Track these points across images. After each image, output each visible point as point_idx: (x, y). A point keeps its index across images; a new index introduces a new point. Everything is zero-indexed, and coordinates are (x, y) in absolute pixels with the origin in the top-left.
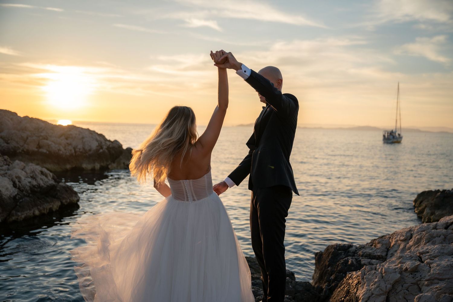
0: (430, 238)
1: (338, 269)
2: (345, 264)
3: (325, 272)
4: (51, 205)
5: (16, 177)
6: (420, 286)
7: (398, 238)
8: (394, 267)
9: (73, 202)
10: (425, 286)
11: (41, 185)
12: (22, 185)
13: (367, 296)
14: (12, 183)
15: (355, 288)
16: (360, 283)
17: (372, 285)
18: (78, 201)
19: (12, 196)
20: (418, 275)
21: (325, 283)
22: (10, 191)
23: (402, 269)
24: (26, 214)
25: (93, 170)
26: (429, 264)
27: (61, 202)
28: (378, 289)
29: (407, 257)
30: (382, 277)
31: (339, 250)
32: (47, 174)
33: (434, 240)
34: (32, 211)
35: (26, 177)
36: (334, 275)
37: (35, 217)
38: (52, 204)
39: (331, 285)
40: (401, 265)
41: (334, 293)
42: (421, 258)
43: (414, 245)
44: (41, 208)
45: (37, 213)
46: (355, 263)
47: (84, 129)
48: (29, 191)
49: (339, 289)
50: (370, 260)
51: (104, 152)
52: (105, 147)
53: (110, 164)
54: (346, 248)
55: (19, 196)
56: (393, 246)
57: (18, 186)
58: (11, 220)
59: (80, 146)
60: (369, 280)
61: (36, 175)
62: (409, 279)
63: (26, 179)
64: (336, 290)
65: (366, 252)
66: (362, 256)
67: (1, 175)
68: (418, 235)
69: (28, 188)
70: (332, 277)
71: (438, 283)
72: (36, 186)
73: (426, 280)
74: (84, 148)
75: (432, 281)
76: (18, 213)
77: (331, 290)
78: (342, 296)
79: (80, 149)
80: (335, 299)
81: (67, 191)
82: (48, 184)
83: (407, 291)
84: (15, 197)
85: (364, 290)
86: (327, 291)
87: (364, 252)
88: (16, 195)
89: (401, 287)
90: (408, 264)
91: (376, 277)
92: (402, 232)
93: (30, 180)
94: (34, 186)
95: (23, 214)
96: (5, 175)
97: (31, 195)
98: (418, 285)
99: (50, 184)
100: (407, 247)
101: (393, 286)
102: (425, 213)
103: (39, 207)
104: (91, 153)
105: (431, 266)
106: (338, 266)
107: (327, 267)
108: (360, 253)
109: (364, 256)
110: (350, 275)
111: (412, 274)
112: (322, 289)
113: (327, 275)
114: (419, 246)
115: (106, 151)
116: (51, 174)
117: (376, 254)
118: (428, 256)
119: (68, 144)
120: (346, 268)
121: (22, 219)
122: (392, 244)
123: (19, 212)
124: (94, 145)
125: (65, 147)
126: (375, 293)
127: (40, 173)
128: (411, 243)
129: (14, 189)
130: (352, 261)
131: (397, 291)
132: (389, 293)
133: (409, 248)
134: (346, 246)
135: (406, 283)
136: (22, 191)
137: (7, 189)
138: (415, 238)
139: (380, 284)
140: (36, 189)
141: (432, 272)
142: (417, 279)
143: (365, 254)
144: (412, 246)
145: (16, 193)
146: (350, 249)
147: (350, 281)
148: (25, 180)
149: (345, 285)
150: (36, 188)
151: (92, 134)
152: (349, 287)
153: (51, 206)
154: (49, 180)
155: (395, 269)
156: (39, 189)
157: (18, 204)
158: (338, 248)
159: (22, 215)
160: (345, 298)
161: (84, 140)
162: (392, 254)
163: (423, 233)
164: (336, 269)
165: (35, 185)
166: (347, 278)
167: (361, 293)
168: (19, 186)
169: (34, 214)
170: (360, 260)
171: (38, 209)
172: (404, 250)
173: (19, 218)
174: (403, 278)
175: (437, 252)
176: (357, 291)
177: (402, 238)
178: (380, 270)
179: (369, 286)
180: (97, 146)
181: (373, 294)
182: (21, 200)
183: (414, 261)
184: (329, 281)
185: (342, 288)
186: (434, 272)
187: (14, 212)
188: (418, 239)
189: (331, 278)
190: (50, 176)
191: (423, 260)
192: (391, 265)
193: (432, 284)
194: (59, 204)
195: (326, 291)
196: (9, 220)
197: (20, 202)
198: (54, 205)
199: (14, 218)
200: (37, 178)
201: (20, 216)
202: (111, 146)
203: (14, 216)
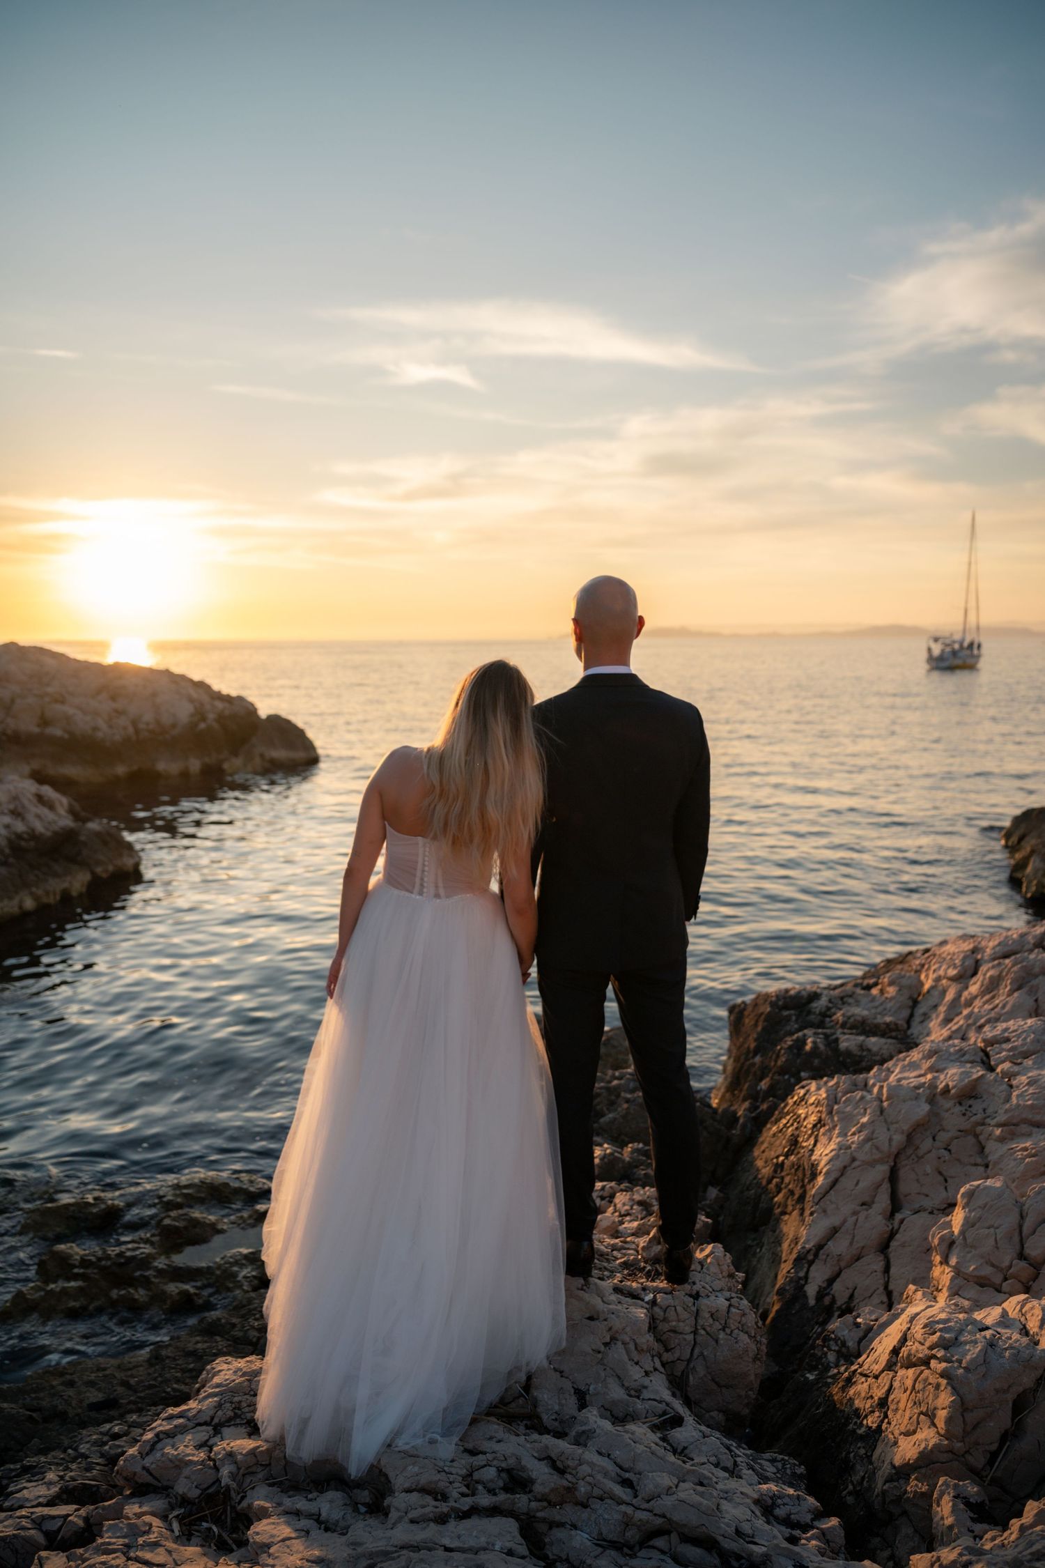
0: (1024, 978)
1: (779, 1063)
2: (795, 1051)
3: (745, 1068)
4: (65, 881)
6: (981, 1138)
7: (941, 972)
8: (915, 1082)
9: (125, 869)
10: (996, 1140)
11: (37, 833)
13: (839, 1164)
15: (810, 1136)
16: (824, 1125)
17: (854, 1134)
20: (978, 1106)
21: (744, 1100)
23: (936, 1087)
25: (185, 774)
26: (1010, 1075)
27: (93, 873)
28: (868, 1146)
29: (950, 1054)
30: (882, 1111)
31: (786, 1007)
32: (53, 801)
33: (1034, 982)
34: (16, 902)
36: (768, 1079)
37: (25, 915)
38: (69, 878)
39: (758, 1107)
40: (935, 1078)
41: (765, 1134)
42: (987, 1055)
43: (983, 993)
44: (40, 892)
45: (29, 904)
46: (822, 1047)
47: (159, 671)
48: (7, 851)
49: (774, 1129)
50: (862, 1038)
51: (209, 729)
52: (211, 716)
54: (804, 1001)
56: (928, 991)
59: (149, 716)
60: (847, 1119)
61: (23, 807)
62: (953, 1119)
64: (769, 1126)
65: (853, 1016)
66: (843, 1025)
68: (993, 967)
70: (764, 1085)
71: (1029, 1135)
72: (25, 836)
73: (998, 1125)
74: (158, 722)
75: (1014, 1127)
77: (759, 1122)
78: (779, 1152)
79: (148, 724)
80: (763, 1152)
81: (104, 842)
82: (56, 828)
83: (946, 1153)
85: (832, 1146)
86: (749, 1125)
87: (849, 1014)
89: (931, 1139)
90: (952, 1076)
91: (865, 1110)
92: (954, 954)
93: (7, 819)
94: (19, 836)
97: (11, 860)
98: (976, 1136)
99: (62, 829)
100: (963, 999)
101: (909, 1137)
102: (1029, 869)
103: (34, 889)
104: (176, 732)
105: (1014, 1083)
106: (778, 1056)
107: (751, 1055)
108: (839, 1016)
109: (848, 1025)
110: (802, 1092)
111: (960, 1104)
112: (736, 1119)
113: (750, 1078)
114: (993, 997)
115: (216, 725)
116: (65, 800)
117: (879, 1020)
118: (1009, 1050)
119: (116, 711)
120: (798, 1061)
122: (927, 987)
124: (184, 712)
125: (110, 720)
126: (861, 1156)
127: (35, 800)
128: (974, 988)
130: (814, 1042)
131: (920, 1152)
132: (897, 1155)
133: (969, 1003)
134: (802, 997)
135: (944, 1130)
138: (985, 975)
139: (873, 1133)
140: (23, 843)
141: (1014, 1100)
142: (974, 1119)
143: (852, 1020)
144: (976, 997)
146: (814, 1005)
147: (802, 1111)
149: (788, 1117)
150: (24, 839)
151: (178, 683)
152: (797, 1129)
153: (66, 885)
154: (60, 816)
155: (917, 1087)
156: (32, 844)
158: (780, 1003)
160: (787, 1155)
161: (158, 700)
162: (925, 1014)
163: (1007, 961)
164: (773, 1064)
165: (23, 833)
166: (796, 1098)
167: (824, 1152)
169: (20, 907)
170: (837, 1040)
171: (32, 894)
172: (955, 1007)
174: (937, 1115)
175: (1033, 1041)
176: (815, 1145)
177: (952, 972)
178: (876, 1090)
179: (846, 1135)
180: (192, 715)
181: (854, 1159)
183: (969, 1065)
184: (754, 1097)
185: (781, 1125)
186: (1021, 1102)
188: (991, 977)
189: (759, 1088)
190: (62, 804)
191: (992, 1063)
192: (906, 1074)
193: (1013, 1136)
194: (88, 877)
195: (744, 1126)
198: (74, 881)
200: (27, 815)
202: (227, 712)
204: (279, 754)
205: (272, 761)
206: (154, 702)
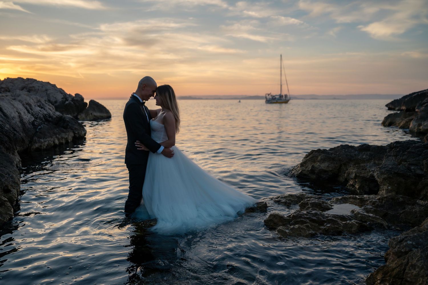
4: (66, 135)
5: (27, 104)
9: (82, 135)
11: (51, 115)
18: (85, 134)
19: (30, 121)
22: (28, 116)
24: (48, 142)
27: (74, 133)
34: (52, 139)
37: (55, 145)
38: (68, 134)
44: (60, 137)
45: (57, 141)
47: (44, 82)
48: (43, 119)
51: (70, 103)
53: (78, 115)
55: (37, 122)
58: (34, 147)
61: (43, 105)
63: (36, 107)
69: (42, 116)
72: (47, 115)
76: (41, 140)
81: (76, 123)
84: (33, 123)
88: (34, 121)
93: (39, 108)
95: (46, 141)
97: (46, 123)
99: (58, 115)
115: (72, 103)
121: (45, 147)
123: (41, 139)
129: (29, 114)
136: (37, 118)
137: (24, 113)
140: (48, 118)
145: (33, 119)
153: (67, 136)
156: (50, 119)
157: (38, 130)
159: (45, 143)
165: (46, 114)
168: (32, 113)
169: (54, 142)
171: (56, 137)
173: (42, 145)
182: (40, 127)
187: (36, 138)
190: (53, 107)
194: (73, 135)
196: (32, 147)
197: (40, 129)
198: (69, 136)
199: (37, 145)
200: (45, 108)
201: (43, 144)
202: (75, 98)
203: (37, 143)
205: (95, 116)
206: (47, 93)
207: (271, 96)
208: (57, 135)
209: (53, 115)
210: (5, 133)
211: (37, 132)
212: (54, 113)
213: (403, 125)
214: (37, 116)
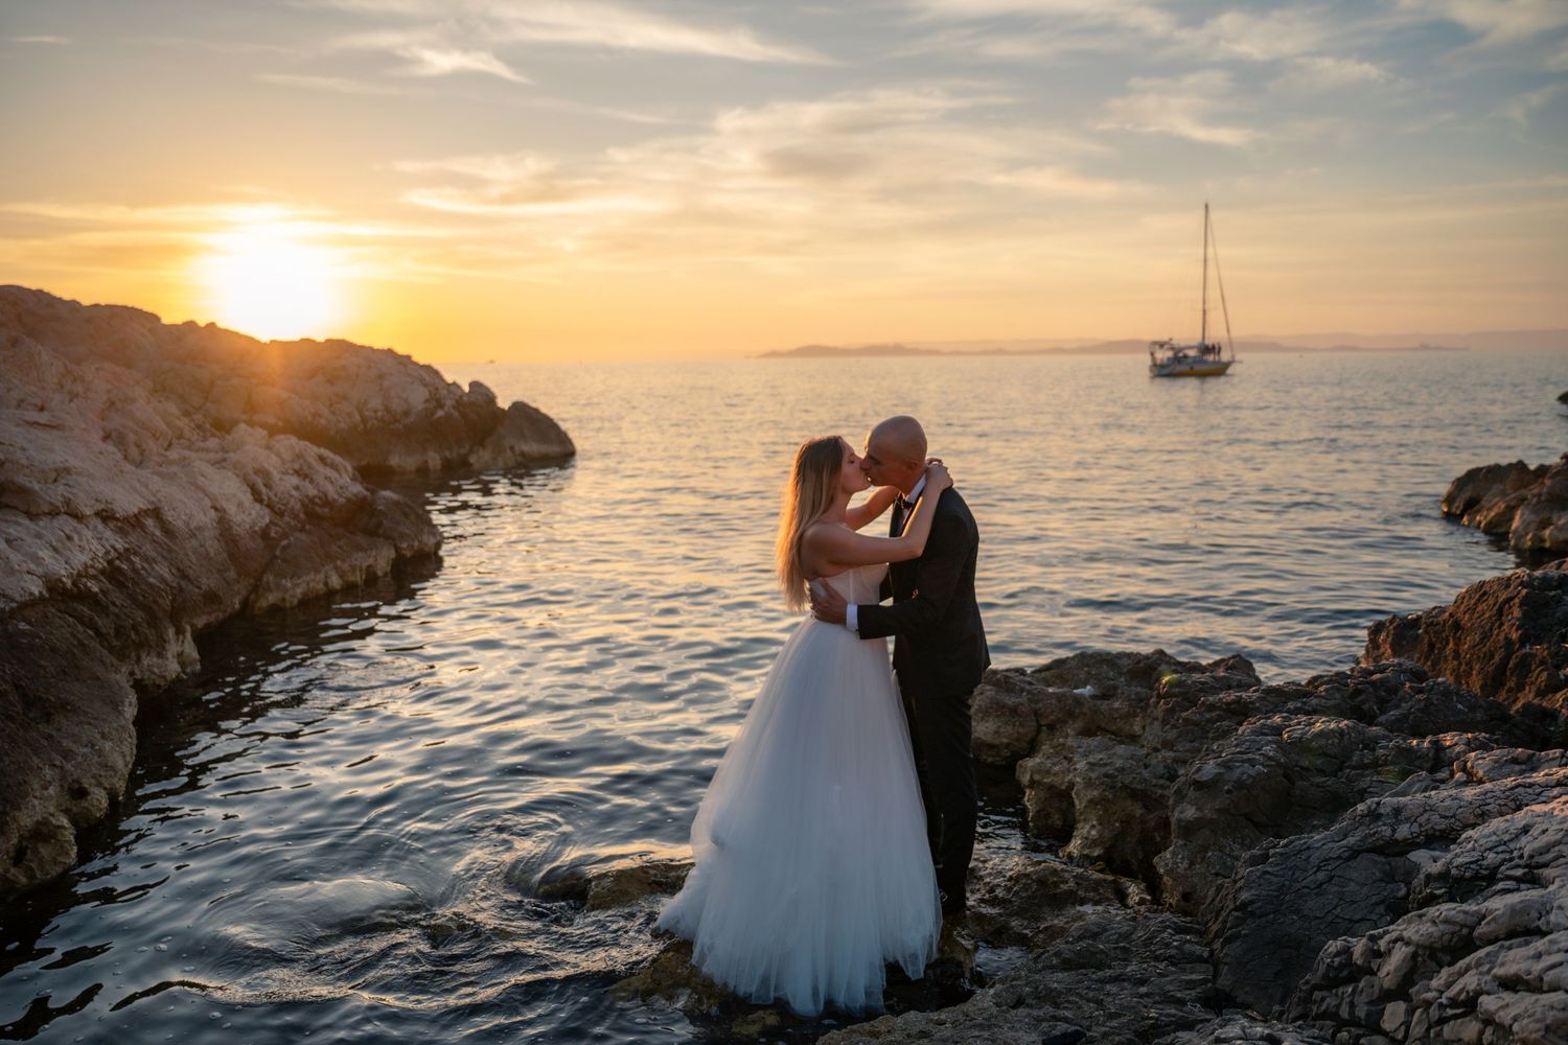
4: (369, 557)
5: (257, 472)
9: (426, 549)
11: (330, 498)
12: (276, 495)
14: (249, 490)
18: (438, 546)
19: (257, 529)
22: (250, 514)
24: (305, 585)
27: (397, 549)
32: (337, 465)
34: (321, 577)
35: (283, 473)
38: (374, 553)
44: (346, 567)
45: (335, 581)
47: (378, 350)
48: (302, 516)
51: (448, 416)
52: (449, 403)
53: (471, 451)
55: (277, 528)
57: (265, 497)
58: (263, 604)
59: (376, 403)
61: (310, 466)
63: (284, 477)
67: (213, 465)
69: (298, 506)
72: (317, 500)
74: (387, 409)
76: (284, 581)
79: (376, 411)
81: (406, 515)
82: (348, 494)
84: (265, 534)
88: (267, 525)
93: (295, 480)
94: (312, 500)
95: (297, 585)
96: (224, 464)
97: (308, 527)
99: (355, 495)
104: (411, 419)
115: (456, 414)
116: (346, 466)
119: (337, 395)
121: (295, 602)
123: (285, 577)
124: (418, 398)
125: (331, 405)
127: (319, 462)
129: (258, 506)
136: (281, 514)
137: (240, 505)
140: (318, 509)
145: (267, 520)
148: (281, 479)
150: (317, 504)
151: (405, 366)
153: (371, 561)
154: (347, 481)
156: (327, 510)
159: (295, 589)
161: (386, 383)
165: (315, 497)
168: (269, 498)
169: (326, 584)
171: (336, 568)
173: (287, 596)
180: (427, 401)
182: (285, 542)
187: (269, 578)
190: (346, 471)
194: (392, 554)
196: (258, 604)
197: (284, 548)
198: (379, 558)
199: (272, 598)
200: (315, 477)
201: (291, 592)
202: (465, 399)
203: (271, 591)
204: (532, 447)
205: (522, 454)
206: (381, 385)
207: (1172, 348)
208: (339, 563)
209: (336, 497)
210: (141, 598)
211: (275, 557)
212: (340, 491)
213: (1495, 516)
214: (285, 505)
